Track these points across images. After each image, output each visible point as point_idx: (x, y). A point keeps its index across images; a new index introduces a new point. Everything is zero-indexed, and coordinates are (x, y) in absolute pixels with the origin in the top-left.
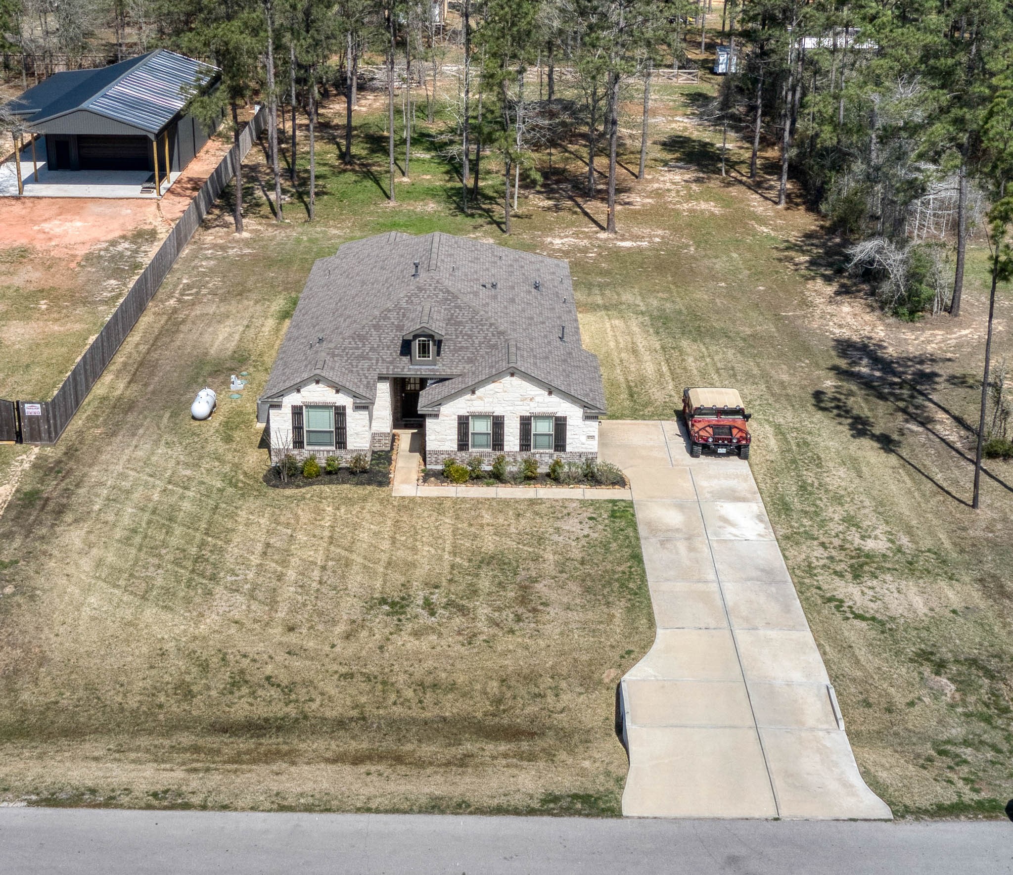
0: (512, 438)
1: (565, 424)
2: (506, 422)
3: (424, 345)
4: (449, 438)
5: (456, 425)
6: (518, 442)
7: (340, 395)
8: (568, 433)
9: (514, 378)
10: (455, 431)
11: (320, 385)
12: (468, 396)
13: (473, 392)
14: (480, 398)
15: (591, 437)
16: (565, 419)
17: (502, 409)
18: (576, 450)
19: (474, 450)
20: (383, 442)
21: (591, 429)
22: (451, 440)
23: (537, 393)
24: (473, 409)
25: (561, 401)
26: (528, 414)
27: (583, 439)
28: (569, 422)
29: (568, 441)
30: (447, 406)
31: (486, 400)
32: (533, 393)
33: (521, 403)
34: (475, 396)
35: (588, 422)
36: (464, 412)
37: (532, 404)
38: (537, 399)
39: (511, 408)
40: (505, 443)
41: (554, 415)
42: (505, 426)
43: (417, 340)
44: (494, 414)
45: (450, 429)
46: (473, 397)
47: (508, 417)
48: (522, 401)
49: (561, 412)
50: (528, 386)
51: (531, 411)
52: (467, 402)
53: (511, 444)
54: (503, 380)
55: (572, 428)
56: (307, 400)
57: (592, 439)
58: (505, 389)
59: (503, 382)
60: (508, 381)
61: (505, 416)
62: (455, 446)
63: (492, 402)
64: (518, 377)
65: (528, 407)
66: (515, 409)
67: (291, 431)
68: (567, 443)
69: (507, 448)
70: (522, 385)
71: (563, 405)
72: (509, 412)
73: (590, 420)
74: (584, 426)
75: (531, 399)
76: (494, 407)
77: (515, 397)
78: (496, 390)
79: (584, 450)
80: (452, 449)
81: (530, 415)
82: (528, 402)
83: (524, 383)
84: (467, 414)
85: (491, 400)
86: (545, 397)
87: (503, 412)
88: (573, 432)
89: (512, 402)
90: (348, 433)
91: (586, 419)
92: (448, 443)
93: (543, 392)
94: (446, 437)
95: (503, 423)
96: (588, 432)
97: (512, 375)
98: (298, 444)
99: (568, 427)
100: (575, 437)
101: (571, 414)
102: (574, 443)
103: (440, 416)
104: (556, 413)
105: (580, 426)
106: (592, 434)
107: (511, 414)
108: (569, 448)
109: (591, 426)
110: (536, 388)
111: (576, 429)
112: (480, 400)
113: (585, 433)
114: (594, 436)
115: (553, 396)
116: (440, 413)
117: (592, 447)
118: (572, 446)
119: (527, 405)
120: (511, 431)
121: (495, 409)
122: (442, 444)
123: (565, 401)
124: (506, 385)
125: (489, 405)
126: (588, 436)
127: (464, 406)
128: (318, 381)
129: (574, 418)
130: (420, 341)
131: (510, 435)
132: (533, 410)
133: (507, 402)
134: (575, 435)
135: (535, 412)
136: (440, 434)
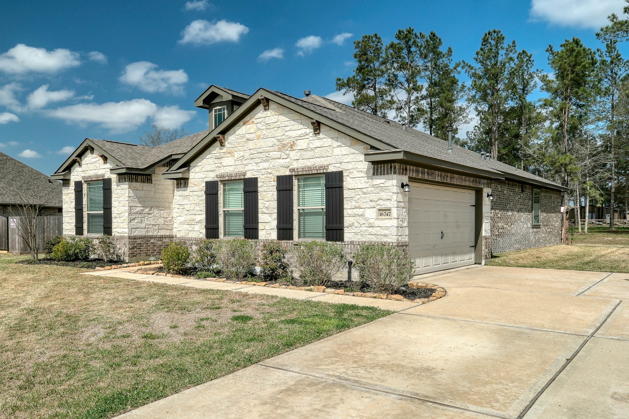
0: (268, 218)
1: (341, 188)
2: (261, 189)
3: (220, 116)
5: (204, 197)
6: (275, 224)
7: (107, 165)
8: (347, 205)
9: (268, 113)
10: (203, 207)
12: (215, 150)
13: (222, 144)
14: (230, 153)
15: (384, 212)
16: (339, 176)
17: (255, 167)
18: (361, 239)
19: (226, 238)
21: (384, 195)
22: (199, 222)
23: (299, 132)
24: (222, 171)
25: (336, 144)
26: (288, 173)
27: (371, 214)
28: (348, 183)
29: (347, 221)
30: (197, 169)
31: (236, 154)
32: (294, 134)
33: (277, 154)
34: (224, 150)
35: (379, 181)
36: (211, 177)
37: (293, 155)
38: (302, 144)
39: (265, 165)
40: (261, 226)
41: (325, 171)
42: (260, 197)
43: (213, 110)
44: (246, 177)
45: (197, 204)
46: (222, 151)
47: (262, 180)
48: (279, 150)
49: (336, 165)
50: (287, 123)
51: (291, 167)
52: (216, 161)
53: (267, 227)
54: (256, 117)
55: (353, 195)
56: (86, 175)
57: (388, 217)
58: (259, 133)
59: (256, 121)
60: (262, 119)
61: (259, 180)
62: (204, 231)
63: (243, 156)
64: (273, 110)
65: (288, 160)
66: (271, 166)
67: (74, 214)
68: (345, 224)
69: (262, 235)
70: (278, 123)
71: (337, 151)
72: (263, 171)
73: (382, 176)
74: (373, 189)
75: (292, 145)
76: (246, 165)
77: (270, 145)
78: (248, 136)
79: (374, 239)
80: (201, 236)
81: (290, 174)
82: (287, 152)
83: (282, 118)
84: (216, 179)
85: (242, 153)
86: (311, 138)
87: (256, 173)
88: (354, 203)
89: (267, 154)
90: (113, 215)
91: (374, 174)
92: (197, 228)
93: (308, 131)
94: (194, 217)
95: (256, 192)
96: (381, 202)
97: (266, 107)
98: (79, 230)
99: (346, 194)
100: (356, 213)
101: (350, 166)
102: (356, 224)
103: (189, 185)
104: (327, 166)
105: (364, 190)
106: (388, 204)
107: (266, 175)
108: (349, 235)
109: (383, 189)
110: (297, 126)
111: (358, 196)
112: (229, 155)
113: (374, 203)
114: (390, 210)
115: (321, 135)
116: (190, 181)
117: (386, 232)
118: (353, 231)
119: (286, 157)
120: (267, 204)
121: (247, 168)
122: (191, 229)
123: (339, 144)
124: (259, 126)
125: (239, 162)
126: (379, 210)
127: (213, 167)
128: (92, 150)
129: (356, 174)
130: (216, 111)
131: (267, 212)
132: (295, 165)
133: (261, 155)
134: (357, 208)
135: (297, 169)
136: (189, 213)
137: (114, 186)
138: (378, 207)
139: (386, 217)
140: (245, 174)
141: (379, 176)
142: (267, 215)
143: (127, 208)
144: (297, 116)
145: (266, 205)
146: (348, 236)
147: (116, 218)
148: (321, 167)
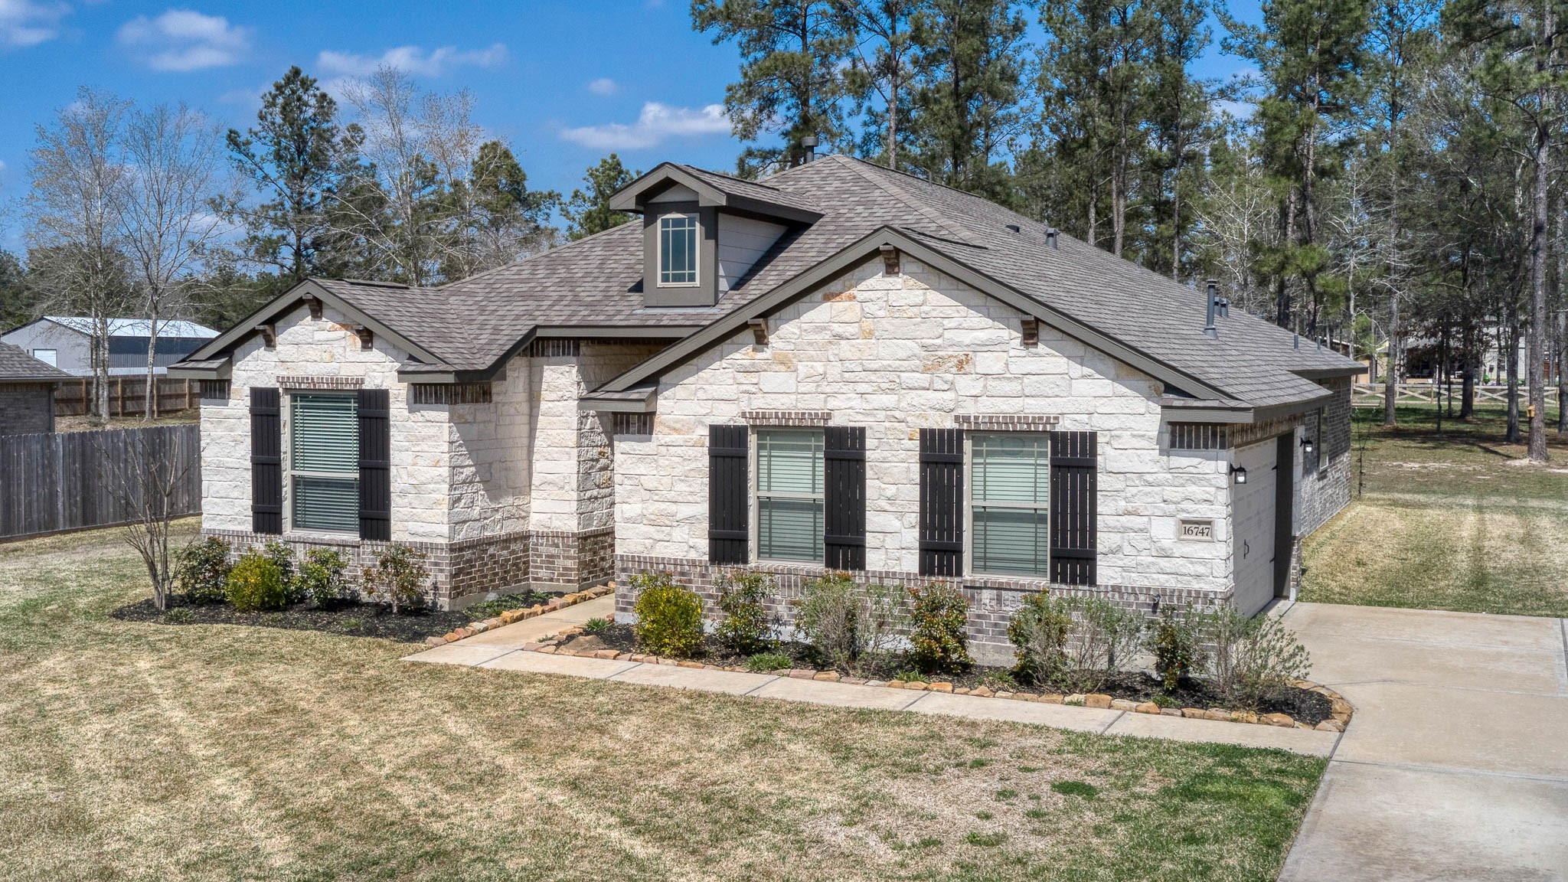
0: (892, 523)
1: (1094, 468)
2: (873, 454)
3: (679, 237)
4: (685, 511)
5: (706, 461)
6: (912, 537)
7: (375, 355)
8: (1103, 507)
9: (897, 281)
10: (701, 487)
11: (326, 323)
12: (743, 354)
13: (761, 340)
14: (784, 362)
15: (1196, 527)
16: (1088, 442)
17: (857, 403)
18: (1139, 581)
19: (768, 564)
20: (560, 563)
21: (1196, 491)
22: (689, 520)
23: (982, 336)
24: (759, 404)
25: (1076, 369)
26: (949, 424)
27: (1165, 531)
28: (1107, 457)
29: (1104, 540)
30: (679, 391)
31: (803, 368)
32: (967, 338)
33: (923, 379)
34: (767, 353)
35: (1183, 461)
36: (728, 415)
37: (966, 384)
38: (986, 362)
39: (888, 400)
40: (870, 540)
41: (1048, 428)
42: (869, 473)
43: (659, 222)
44: (831, 424)
45: (685, 478)
46: (759, 355)
47: (878, 435)
48: (926, 370)
49: (1076, 417)
50: (949, 311)
51: (960, 412)
52: (740, 377)
53: (890, 542)
54: (859, 287)
55: (1120, 486)
56: (292, 374)
57: (1205, 538)
58: (868, 324)
59: (860, 296)
60: (879, 294)
61: (868, 433)
62: (704, 544)
63: (824, 375)
64: (912, 275)
65: (950, 395)
66: (903, 404)
67: (249, 475)
68: (1100, 548)
69: (874, 560)
70: (924, 308)
71: (1083, 387)
72: (881, 415)
73: (1193, 451)
74: (1169, 476)
75: (961, 362)
76: (828, 395)
77: (902, 354)
78: (838, 329)
79: (1171, 583)
80: (693, 555)
81: (956, 426)
82: (949, 377)
83: (934, 297)
84: (742, 422)
85: (819, 368)
86: (1012, 353)
87: (860, 417)
88: (1123, 503)
89: (893, 376)
90: (395, 487)
91: (1173, 445)
92: (680, 533)
93: (1005, 333)
94: (673, 508)
95: (861, 461)
96: (1186, 505)
97: (892, 268)
98: (266, 518)
99: (1103, 481)
100: (1129, 525)
101: (1112, 423)
102: (1127, 550)
103: (657, 428)
104: (1056, 418)
105: (1148, 477)
106: (1203, 512)
107: (888, 424)
108: (1110, 572)
109: (1196, 479)
110: (976, 319)
111: (1134, 490)
112: (783, 368)
113: (1173, 506)
114: (1209, 523)
115: (1041, 348)
116: (657, 419)
117: (1201, 569)
118: (1120, 563)
119: (946, 387)
120: (891, 491)
121: (832, 403)
122: (661, 536)
123: (1087, 371)
124: (870, 308)
125: (811, 387)
126: (1184, 522)
127: (732, 391)
128: (317, 308)
129: (1126, 440)
130: (665, 223)
131: (888, 508)
132: (970, 409)
133: (873, 378)
134: (1129, 513)
135: (976, 418)
136: (656, 498)
137: (398, 409)
138: (1184, 516)
139: (1200, 537)
140: (828, 417)
141: (1185, 451)
142: (891, 517)
143: (445, 471)
144: (979, 299)
145: (889, 494)
146: (1107, 573)
147: (403, 494)
148: (1041, 418)
